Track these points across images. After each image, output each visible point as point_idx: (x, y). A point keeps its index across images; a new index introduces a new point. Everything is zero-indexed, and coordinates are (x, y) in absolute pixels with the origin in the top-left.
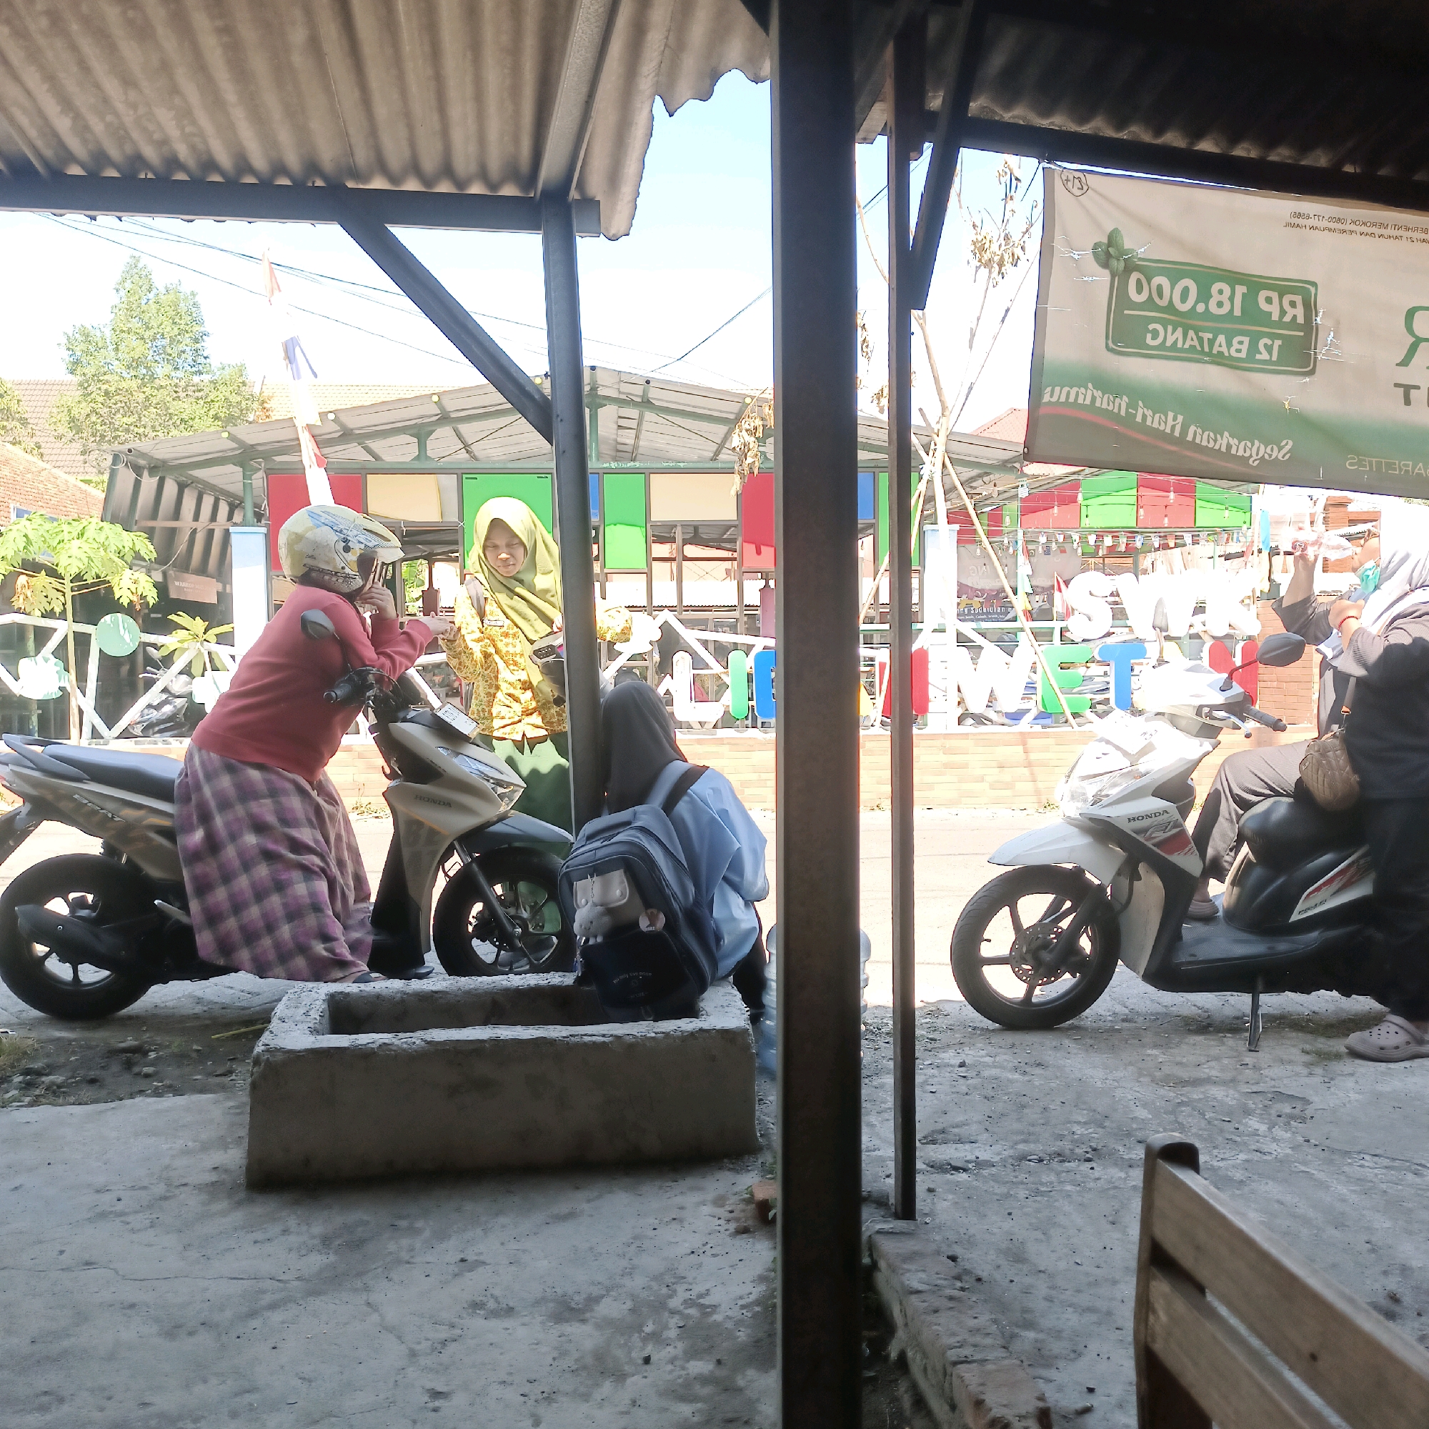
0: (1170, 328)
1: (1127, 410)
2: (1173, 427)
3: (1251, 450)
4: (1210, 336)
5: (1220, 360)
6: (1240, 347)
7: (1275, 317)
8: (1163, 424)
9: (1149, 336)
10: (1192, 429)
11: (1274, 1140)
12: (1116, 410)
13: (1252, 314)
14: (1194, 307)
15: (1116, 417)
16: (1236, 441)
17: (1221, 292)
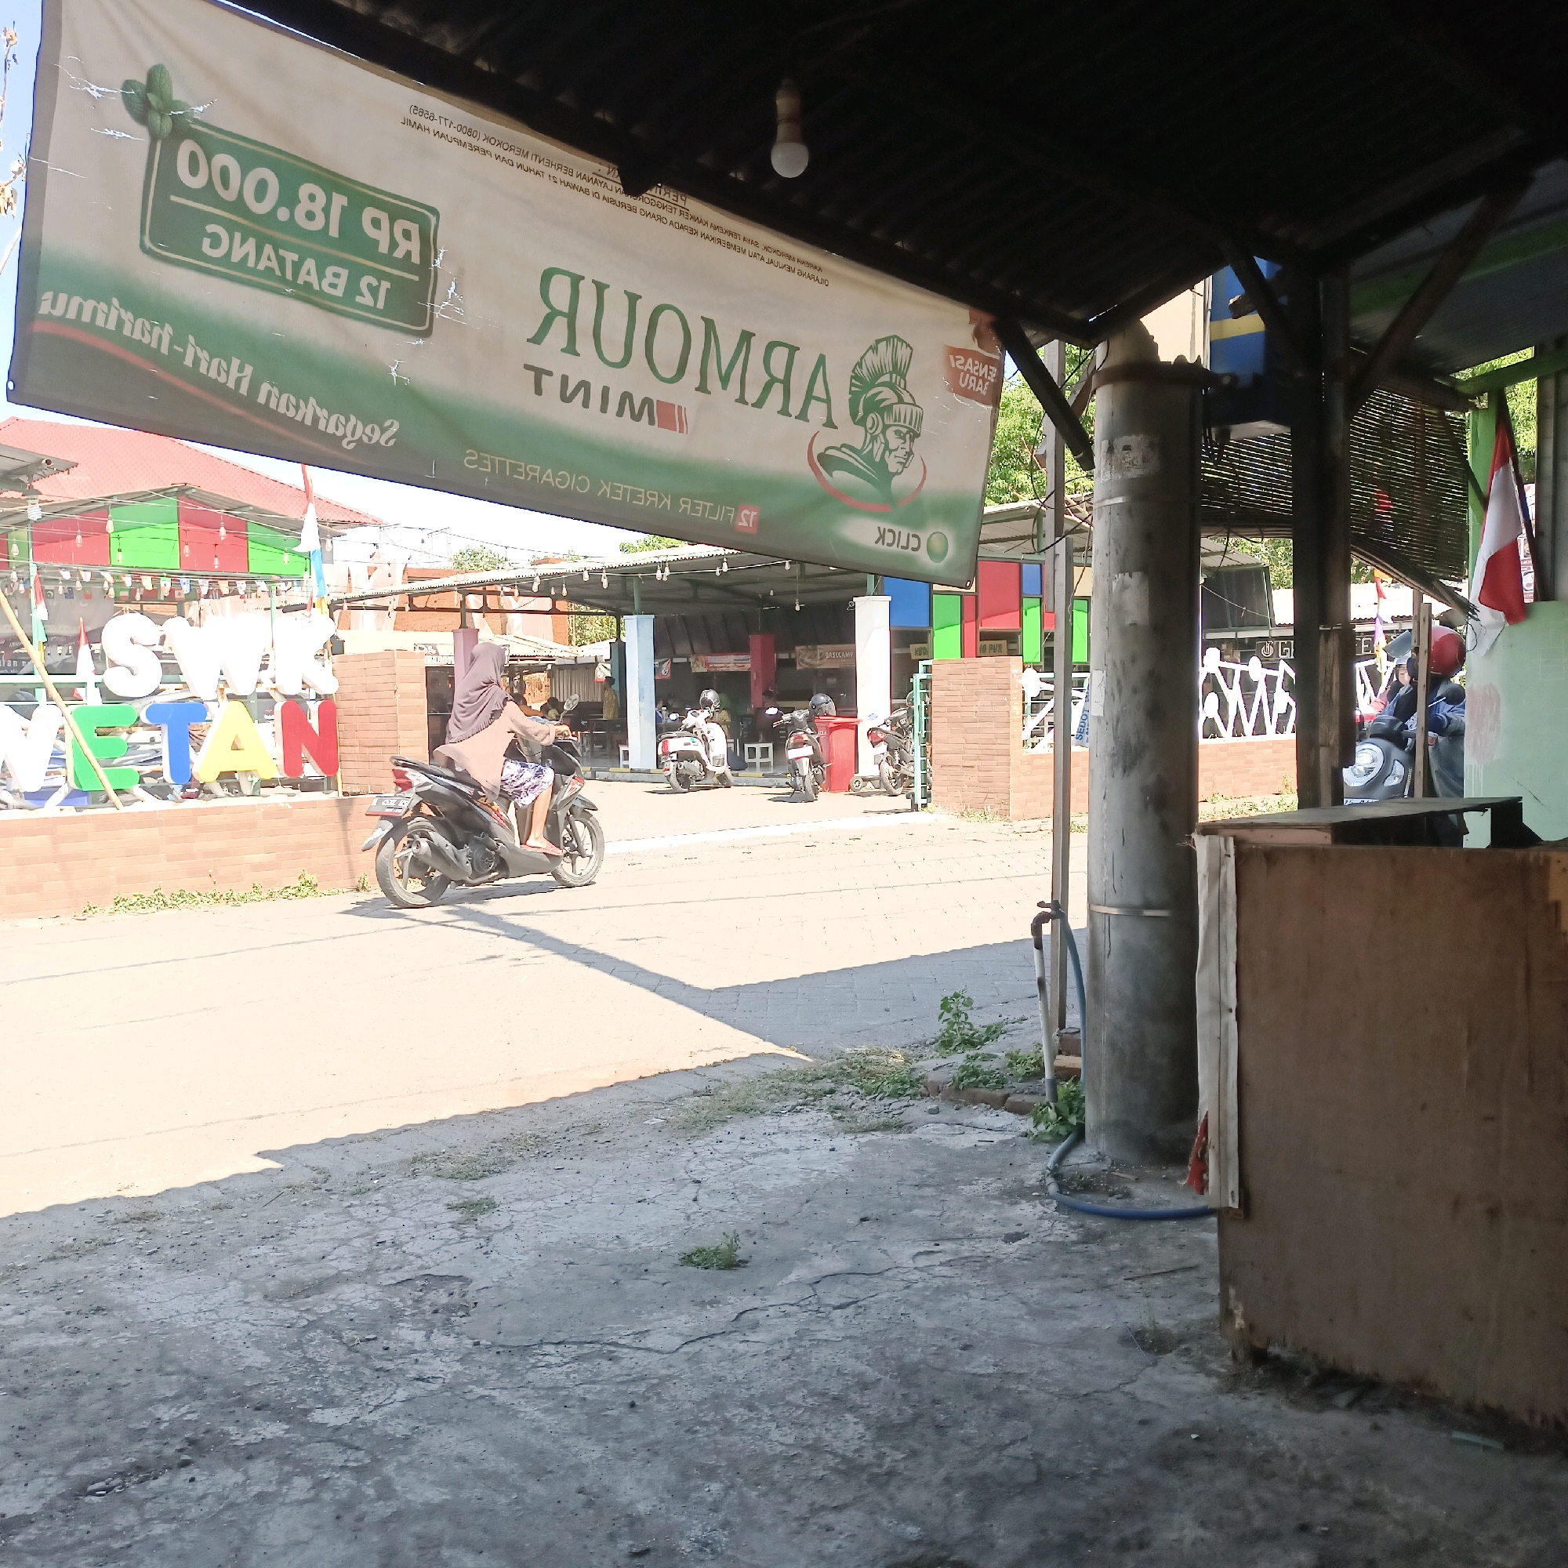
0: (238, 236)
1: (171, 344)
2: (238, 381)
3: (345, 426)
4: (296, 257)
5: (307, 295)
6: (334, 283)
7: (384, 248)
8: (223, 374)
9: (206, 242)
10: (265, 387)
11: (437, 1353)
12: (154, 345)
13: (352, 238)
14: (273, 212)
15: (153, 355)
16: (325, 413)
17: (312, 198)
